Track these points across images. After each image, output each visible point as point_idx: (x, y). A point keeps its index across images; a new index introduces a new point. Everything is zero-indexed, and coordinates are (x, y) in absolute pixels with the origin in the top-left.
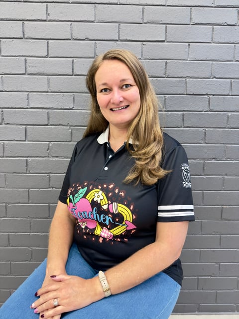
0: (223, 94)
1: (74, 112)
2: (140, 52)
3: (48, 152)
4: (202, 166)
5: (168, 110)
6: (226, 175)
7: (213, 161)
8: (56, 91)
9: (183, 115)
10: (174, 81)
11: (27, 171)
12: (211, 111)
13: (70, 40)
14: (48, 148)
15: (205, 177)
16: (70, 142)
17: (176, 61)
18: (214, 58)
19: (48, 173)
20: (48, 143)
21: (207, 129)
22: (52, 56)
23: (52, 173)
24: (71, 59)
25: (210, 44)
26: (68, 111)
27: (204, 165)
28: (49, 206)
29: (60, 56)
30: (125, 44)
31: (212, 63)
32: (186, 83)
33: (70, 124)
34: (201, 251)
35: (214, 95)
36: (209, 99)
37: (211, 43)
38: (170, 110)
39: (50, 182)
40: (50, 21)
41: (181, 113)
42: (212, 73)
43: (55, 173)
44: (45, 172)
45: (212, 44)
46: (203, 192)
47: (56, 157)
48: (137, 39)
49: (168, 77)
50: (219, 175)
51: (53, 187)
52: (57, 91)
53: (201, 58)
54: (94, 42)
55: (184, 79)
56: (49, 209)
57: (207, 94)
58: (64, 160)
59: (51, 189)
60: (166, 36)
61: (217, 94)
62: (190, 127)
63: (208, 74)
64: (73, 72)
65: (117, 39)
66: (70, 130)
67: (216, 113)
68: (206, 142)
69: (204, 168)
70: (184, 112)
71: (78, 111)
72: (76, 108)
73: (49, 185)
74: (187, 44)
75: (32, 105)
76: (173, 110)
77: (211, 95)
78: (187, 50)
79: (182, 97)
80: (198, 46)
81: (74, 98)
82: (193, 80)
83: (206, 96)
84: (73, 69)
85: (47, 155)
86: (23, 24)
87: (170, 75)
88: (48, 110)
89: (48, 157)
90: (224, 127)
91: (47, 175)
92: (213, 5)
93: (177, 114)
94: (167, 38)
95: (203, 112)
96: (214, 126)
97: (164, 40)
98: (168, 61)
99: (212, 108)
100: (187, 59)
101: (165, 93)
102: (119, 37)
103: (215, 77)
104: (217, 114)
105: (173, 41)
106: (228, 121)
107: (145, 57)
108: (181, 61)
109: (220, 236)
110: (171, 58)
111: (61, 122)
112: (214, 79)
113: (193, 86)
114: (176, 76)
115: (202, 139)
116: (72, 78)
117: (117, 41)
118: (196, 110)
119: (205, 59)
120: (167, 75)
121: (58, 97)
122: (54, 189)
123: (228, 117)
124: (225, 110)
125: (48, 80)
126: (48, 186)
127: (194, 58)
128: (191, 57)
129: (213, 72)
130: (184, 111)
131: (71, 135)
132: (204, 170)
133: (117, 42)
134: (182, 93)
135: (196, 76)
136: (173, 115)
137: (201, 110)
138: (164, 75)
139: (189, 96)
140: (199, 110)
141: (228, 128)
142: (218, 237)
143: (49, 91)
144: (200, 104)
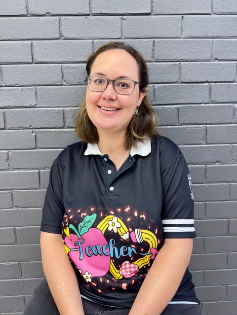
0: (228, 81)
1: (38, 111)
2: (120, 29)
3: (8, 163)
4: (203, 172)
5: (159, 103)
7: (217, 165)
8: (12, 84)
9: (178, 109)
10: (165, 66)
12: (213, 102)
13: (26, 16)
14: (7, 158)
15: (207, 185)
16: (35, 148)
17: (166, 40)
18: (215, 35)
19: (10, 189)
20: (6, 151)
21: (208, 126)
22: (3, 38)
23: (15, 189)
24: (29, 42)
25: (210, 16)
26: (30, 109)
27: (206, 170)
28: (15, 230)
29: (13, 38)
30: (100, 19)
31: (213, 41)
32: (180, 68)
33: (34, 126)
34: (204, 272)
35: (216, 82)
36: (210, 87)
37: (210, 14)
38: (161, 103)
39: (14, 200)
41: (175, 106)
42: (212, 54)
43: (18, 189)
44: (5, 188)
45: (212, 16)
46: (205, 204)
47: (19, 169)
48: (115, 12)
49: (157, 61)
50: (225, 182)
51: (17, 207)
52: (14, 85)
53: (199, 35)
54: (57, 18)
55: (177, 63)
56: (15, 233)
57: (207, 82)
58: (28, 173)
59: (16, 209)
60: (152, 7)
61: (221, 80)
62: (186, 124)
63: (208, 56)
64: (32, 58)
65: (89, 13)
66: (34, 134)
67: (219, 105)
68: (208, 142)
69: (206, 173)
70: (179, 106)
71: (42, 109)
72: (40, 106)
73: (13, 204)
74: (180, 16)
76: (165, 103)
77: (212, 82)
78: (180, 25)
79: (176, 86)
80: (195, 19)
81: (36, 93)
82: (189, 64)
83: (207, 84)
84: (32, 55)
85: (7, 167)
87: (160, 58)
88: (4, 110)
89: (8, 170)
90: (229, 122)
91: (8, 191)
93: (171, 108)
94: (154, 9)
95: (203, 105)
96: (217, 121)
97: (149, 12)
98: (156, 40)
99: (213, 99)
100: (179, 36)
101: (154, 82)
102: (90, 11)
103: (217, 59)
104: (221, 106)
105: (161, 13)
106: (234, 114)
107: (126, 36)
108: (173, 40)
109: (228, 255)
110: (160, 36)
111: (21, 125)
112: (216, 62)
113: (190, 72)
114: (167, 58)
115: (203, 138)
116: (32, 66)
117: (88, 15)
118: (194, 102)
119: (203, 36)
120: (156, 58)
121: (14, 92)
122: (19, 209)
123: (234, 109)
124: (230, 101)
126: (11, 206)
127: (189, 36)
128: (186, 33)
129: (214, 51)
130: (179, 104)
131: (36, 140)
132: (206, 176)
133: (88, 17)
134: (175, 81)
135: (193, 58)
136: (166, 109)
137: (201, 102)
138: (152, 59)
139: (184, 85)
140: (198, 102)
141: (234, 123)
142: (224, 255)
143: (4, 85)
144: (199, 94)
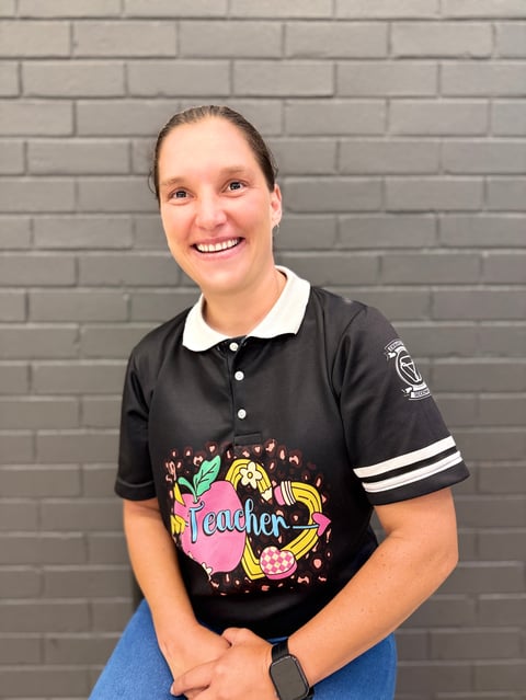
6: (484, 391)
11: (30, 391)
40: (79, 58)
75: (40, 242)
86: (20, 67)
92: (437, 16)
125: (77, 187)
